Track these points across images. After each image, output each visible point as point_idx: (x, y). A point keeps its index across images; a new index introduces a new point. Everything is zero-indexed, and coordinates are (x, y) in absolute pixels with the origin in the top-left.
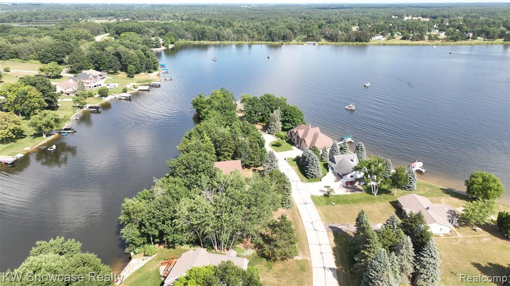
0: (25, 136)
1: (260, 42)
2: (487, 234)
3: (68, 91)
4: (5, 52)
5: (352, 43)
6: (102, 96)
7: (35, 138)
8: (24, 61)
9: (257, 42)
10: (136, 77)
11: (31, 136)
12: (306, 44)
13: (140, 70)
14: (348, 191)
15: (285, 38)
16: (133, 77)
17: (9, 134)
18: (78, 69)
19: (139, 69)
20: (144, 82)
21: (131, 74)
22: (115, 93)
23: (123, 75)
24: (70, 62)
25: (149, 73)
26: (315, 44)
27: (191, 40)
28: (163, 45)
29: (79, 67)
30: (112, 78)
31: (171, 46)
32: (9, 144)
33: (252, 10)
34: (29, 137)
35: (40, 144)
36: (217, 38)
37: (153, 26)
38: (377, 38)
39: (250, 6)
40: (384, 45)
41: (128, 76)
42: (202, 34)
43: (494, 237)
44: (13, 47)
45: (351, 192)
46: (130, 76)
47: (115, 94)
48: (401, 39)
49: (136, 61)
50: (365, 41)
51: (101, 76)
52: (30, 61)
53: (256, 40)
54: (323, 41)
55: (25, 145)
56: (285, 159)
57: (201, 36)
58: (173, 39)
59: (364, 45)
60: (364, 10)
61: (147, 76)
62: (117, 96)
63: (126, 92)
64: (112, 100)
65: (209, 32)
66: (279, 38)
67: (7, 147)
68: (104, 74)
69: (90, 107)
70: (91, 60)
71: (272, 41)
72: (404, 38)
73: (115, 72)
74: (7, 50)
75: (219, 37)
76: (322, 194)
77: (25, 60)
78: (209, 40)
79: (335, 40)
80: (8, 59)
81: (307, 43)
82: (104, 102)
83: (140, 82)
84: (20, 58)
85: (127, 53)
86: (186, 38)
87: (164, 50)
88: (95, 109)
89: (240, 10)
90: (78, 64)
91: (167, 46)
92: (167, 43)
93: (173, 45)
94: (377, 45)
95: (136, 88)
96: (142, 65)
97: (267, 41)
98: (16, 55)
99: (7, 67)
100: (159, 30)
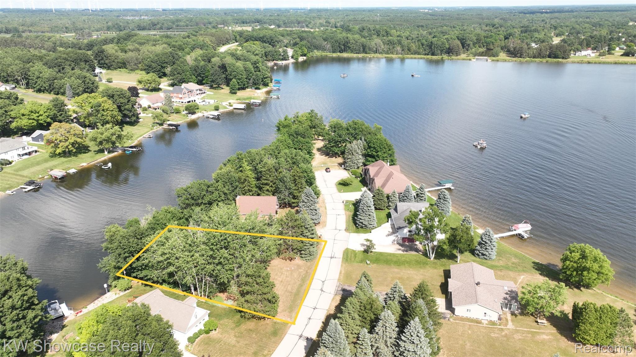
0: (90, 151)
1: (417, 56)
2: (554, 330)
3: (155, 106)
4: (114, 61)
5: (541, 60)
6: (189, 113)
7: (97, 153)
8: (130, 72)
9: (412, 56)
10: (240, 94)
11: (95, 151)
12: (475, 60)
13: (246, 86)
14: (400, 249)
15: (450, 51)
16: (235, 93)
17: (69, 147)
18: (179, 82)
19: (244, 85)
20: (245, 99)
21: (233, 90)
22: (205, 110)
23: (226, 90)
24: (172, 74)
25: (256, 89)
26: (487, 60)
27: (330, 52)
28: (292, 57)
29: (181, 80)
30: (212, 93)
31: (301, 59)
32: (70, 158)
33: (430, 15)
34: (92, 152)
35: (98, 161)
36: (362, 49)
37: (290, 34)
38: (584, 53)
39: (431, 10)
40: (589, 63)
41: (231, 92)
42: (344, 45)
43: (559, 336)
44: (122, 55)
45: (403, 251)
46: (233, 92)
47: (204, 112)
48: (622, 55)
49: (242, 75)
50: (563, 58)
51: (200, 90)
52: (137, 71)
53: (412, 54)
54: (503, 55)
55: (84, 160)
56: (343, 202)
57: (343, 47)
58: (306, 51)
59: (558, 63)
60: (589, 14)
61: (252, 93)
62: (206, 114)
63: (218, 110)
64: (199, 118)
65: (354, 42)
66: (442, 51)
67: (66, 161)
68: (205, 88)
69: (170, 125)
70: (194, 72)
71: (433, 54)
72: (626, 54)
73: (218, 87)
74: (116, 59)
75: (364, 49)
76: (362, 249)
77: (131, 70)
78: (352, 52)
79: (519, 55)
80: (115, 69)
81: (477, 59)
82: (189, 119)
83: (239, 99)
84: (127, 69)
85: (234, 65)
86: (324, 49)
87: (293, 63)
88: (174, 127)
89: (414, 15)
90: (180, 77)
91: (297, 59)
92: (296, 55)
93: (305, 58)
94: (578, 63)
95: (231, 106)
96: (249, 80)
97: (425, 54)
98: (123, 65)
99: (110, 77)
100: (294, 39)
